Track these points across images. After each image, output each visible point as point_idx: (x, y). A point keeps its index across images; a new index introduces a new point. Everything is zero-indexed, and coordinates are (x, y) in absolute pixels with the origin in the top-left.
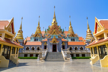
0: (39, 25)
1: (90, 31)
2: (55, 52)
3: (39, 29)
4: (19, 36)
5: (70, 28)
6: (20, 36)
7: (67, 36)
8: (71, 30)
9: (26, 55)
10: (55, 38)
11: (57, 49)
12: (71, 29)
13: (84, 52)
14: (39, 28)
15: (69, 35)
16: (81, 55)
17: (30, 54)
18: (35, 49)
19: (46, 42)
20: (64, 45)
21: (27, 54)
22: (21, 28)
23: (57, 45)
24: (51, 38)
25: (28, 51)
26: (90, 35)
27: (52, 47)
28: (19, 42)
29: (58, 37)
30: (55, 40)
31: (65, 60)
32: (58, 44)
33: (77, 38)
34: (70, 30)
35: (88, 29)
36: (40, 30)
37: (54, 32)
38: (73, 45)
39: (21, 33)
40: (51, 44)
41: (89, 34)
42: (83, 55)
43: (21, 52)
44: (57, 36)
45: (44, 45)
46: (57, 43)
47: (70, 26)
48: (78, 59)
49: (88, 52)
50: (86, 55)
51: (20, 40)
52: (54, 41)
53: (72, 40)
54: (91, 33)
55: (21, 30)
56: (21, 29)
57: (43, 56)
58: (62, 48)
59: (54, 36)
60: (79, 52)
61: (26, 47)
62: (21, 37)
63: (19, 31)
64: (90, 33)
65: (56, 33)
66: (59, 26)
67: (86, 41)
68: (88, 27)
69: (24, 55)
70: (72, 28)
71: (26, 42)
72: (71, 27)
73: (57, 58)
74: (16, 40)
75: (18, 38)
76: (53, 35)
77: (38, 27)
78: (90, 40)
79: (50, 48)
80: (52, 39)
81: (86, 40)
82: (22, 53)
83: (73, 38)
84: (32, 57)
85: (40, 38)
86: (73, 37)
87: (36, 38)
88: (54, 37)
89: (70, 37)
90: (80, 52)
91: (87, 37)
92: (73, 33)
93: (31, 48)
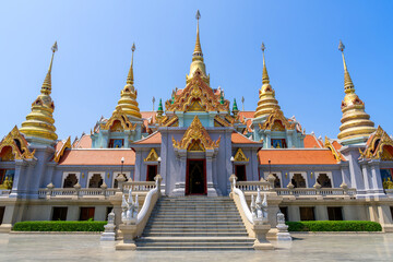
0: (131, 80)
1: (357, 101)
2: (199, 198)
3: (131, 96)
4: (34, 125)
5: (263, 92)
6: (40, 126)
7: (252, 127)
8: (271, 101)
9: (59, 213)
10: (197, 127)
11: (209, 183)
12: (271, 98)
13: (336, 196)
14: (131, 92)
15: (262, 124)
16: (322, 213)
17: (82, 209)
18: (104, 185)
19: (157, 148)
20: (241, 162)
21: (66, 209)
22: (47, 89)
23: (209, 162)
24: (181, 125)
25: (72, 193)
26: (358, 117)
27: (183, 169)
28: (31, 150)
29: (211, 124)
30: (197, 135)
31: (257, 243)
32: (214, 157)
33: (296, 135)
34: (266, 101)
35: (350, 95)
36: (136, 104)
37: (196, 100)
38: (282, 162)
39: (43, 110)
40: (179, 157)
41: (353, 113)
42: (336, 212)
43: (35, 198)
44: (208, 117)
45: (147, 161)
46: (210, 150)
47: (265, 86)
48: (311, 234)
49: (356, 196)
50: (347, 211)
51: (36, 142)
52: (196, 142)
53: (273, 143)
54: (363, 108)
55: (48, 100)
56: (47, 93)
57: (125, 217)
58: (233, 178)
59: (192, 117)
60: (313, 195)
61: (65, 175)
62: (46, 127)
63: (38, 102)
64: (357, 109)
65: (202, 103)
66: (216, 91)
67: (343, 148)
68: (347, 84)
69: (48, 211)
70: (273, 95)
71: (66, 151)
72: (268, 89)
73: (206, 230)
74: (17, 141)
75: (29, 132)
76: (189, 113)
77: (127, 90)
78: (360, 141)
79: (172, 178)
80: (183, 132)
81: (339, 141)
82: (43, 203)
83: (278, 135)
84: (90, 221)
85: (131, 134)
86: (281, 130)
87: (117, 135)
88: (192, 123)
89: (268, 130)
90: (319, 197)
91: (348, 127)
92: (281, 113)
93: (85, 176)
